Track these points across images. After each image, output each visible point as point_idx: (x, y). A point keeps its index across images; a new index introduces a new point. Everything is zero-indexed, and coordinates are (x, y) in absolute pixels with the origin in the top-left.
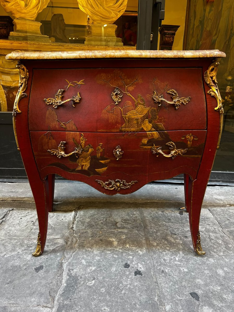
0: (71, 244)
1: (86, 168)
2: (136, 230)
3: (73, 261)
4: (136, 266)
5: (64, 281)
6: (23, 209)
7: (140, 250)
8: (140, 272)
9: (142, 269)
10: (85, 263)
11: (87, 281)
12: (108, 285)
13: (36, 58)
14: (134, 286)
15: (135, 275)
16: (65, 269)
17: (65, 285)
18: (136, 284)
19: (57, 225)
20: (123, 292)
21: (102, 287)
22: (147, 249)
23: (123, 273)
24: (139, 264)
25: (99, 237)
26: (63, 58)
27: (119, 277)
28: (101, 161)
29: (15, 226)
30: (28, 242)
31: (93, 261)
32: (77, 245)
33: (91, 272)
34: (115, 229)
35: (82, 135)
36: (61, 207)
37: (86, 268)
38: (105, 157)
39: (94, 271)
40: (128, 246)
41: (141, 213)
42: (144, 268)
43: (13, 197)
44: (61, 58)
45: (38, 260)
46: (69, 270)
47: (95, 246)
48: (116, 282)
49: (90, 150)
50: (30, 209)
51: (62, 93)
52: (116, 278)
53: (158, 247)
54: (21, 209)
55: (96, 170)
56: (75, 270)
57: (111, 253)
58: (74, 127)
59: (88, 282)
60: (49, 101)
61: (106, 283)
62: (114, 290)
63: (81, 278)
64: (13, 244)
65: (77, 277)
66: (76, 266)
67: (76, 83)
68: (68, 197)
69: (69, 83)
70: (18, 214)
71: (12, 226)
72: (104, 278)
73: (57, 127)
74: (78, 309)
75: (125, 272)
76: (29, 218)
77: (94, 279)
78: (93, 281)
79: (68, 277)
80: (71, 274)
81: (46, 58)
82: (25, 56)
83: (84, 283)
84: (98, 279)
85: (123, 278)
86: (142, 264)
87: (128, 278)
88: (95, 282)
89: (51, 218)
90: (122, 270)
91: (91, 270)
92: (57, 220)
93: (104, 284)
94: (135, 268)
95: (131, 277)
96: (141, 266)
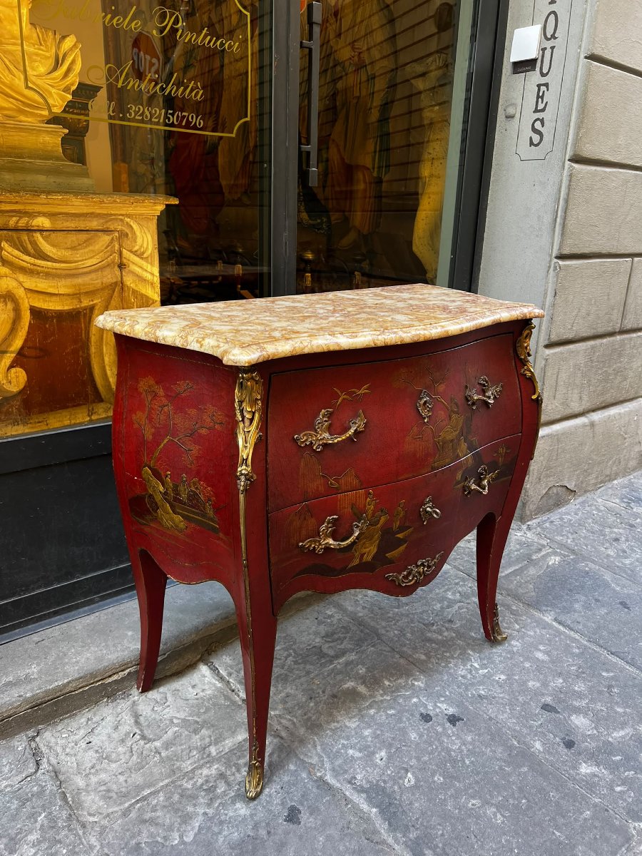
0: (292, 734)
1: (369, 559)
2: (368, 646)
3: (337, 763)
4: (438, 710)
5: (365, 806)
6: (66, 718)
7: (414, 679)
8: (453, 716)
9: (451, 709)
10: (358, 754)
11: (401, 781)
12: (437, 765)
13: (290, 355)
14: (471, 743)
15: (454, 725)
16: (338, 785)
17: (374, 810)
18: (469, 738)
19: (202, 711)
20: (468, 762)
21: (433, 775)
22: (422, 672)
23: (434, 732)
24: (439, 704)
25: (324, 692)
26: (342, 349)
27: (436, 742)
28: (398, 536)
29: (98, 767)
30: (191, 782)
31: (367, 741)
32: (302, 731)
33: (389, 763)
34: (331, 662)
35: (370, 494)
36: (167, 668)
37: (371, 760)
38: (407, 524)
39: (390, 757)
40: (387, 683)
41: (339, 607)
42: (452, 706)
43: (33, 696)
44: (337, 348)
45: (268, 802)
46: (350, 782)
47: (335, 712)
48: (443, 754)
49: (383, 519)
50: (85, 707)
51: (328, 417)
52: (434, 747)
53: (433, 660)
54: (61, 720)
55: (387, 555)
56: (359, 777)
57: (379, 710)
58: (355, 482)
59: (404, 782)
60: (303, 438)
61: (431, 764)
62: (453, 767)
63: (385, 782)
64: (164, 806)
65: (377, 785)
66: (351, 768)
67: (354, 392)
69: (340, 394)
70: (65, 736)
71: (93, 771)
72: (418, 759)
73: (322, 489)
74: (441, 832)
75: (435, 729)
76: (109, 730)
77: (407, 771)
78: (409, 775)
79: (364, 795)
80: (362, 787)
81: (306, 351)
82: (269, 353)
83: (400, 788)
84: (411, 766)
85: (443, 741)
86: (442, 702)
87: (450, 736)
88: (413, 774)
89: (168, 703)
90: (428, 730)
91: (384, 759)
92: (186, 702)
93: (429, 768)
94: (440, 714)
95: (453, 732)
96: (445, 705)
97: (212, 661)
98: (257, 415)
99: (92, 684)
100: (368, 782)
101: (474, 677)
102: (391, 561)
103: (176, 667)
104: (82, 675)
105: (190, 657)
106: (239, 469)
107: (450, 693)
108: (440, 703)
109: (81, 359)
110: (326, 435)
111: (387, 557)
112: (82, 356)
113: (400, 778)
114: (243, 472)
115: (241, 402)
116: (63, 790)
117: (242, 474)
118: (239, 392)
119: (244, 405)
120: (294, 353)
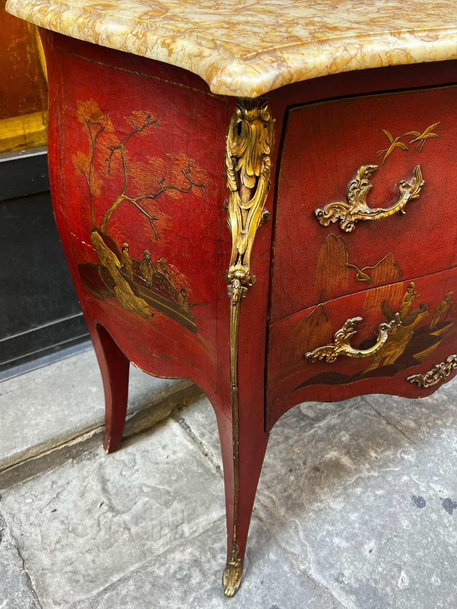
0: (271, 515)
1: (392, 362)
2: (350, 407)
3: (322, 554)
4: (431, 492)
6: (29, 481)
7: (404, 451)
8: (449, 500)
9: (446, 491)
10: (344, 544)
11: (394, 582)
12: (433, 564)
13: (324, 73)
15: (451, 513)
16: (323, 582)
19: (173, 478)
21: (429, 576)
22: (412, 443)
23: (428, 521)
24: (432, 485)
25: (304, 463)
26: (412, 62)
27: (431, 534)
29: (64, 542)
30: (163, 569)
31: (354, 528)
32: (282, 511)
33: (379, 557)
34: (311, 426)
35: (410, 287)
36: (135, 425)
37: (360, 553)
38: (447, 320)
39: (380, 550)
40: (373, 454)
42: (446, 488)
44: (404, 61)
45: (247, 600)
46: (337, 580)
47: (317, 489)
48: (440, 549)
49: (420, 317)
50: (49, 469)
51: (369, 179)
52: (429, 540)
53: (424, 429)
54: (24, 483)
55: (414, 356)
56: (347, 573)
57: (366, 488)
58: (393, 272)
59: (397, 583)
60: (327, 212)
61: (427, 562)
62: (452, 566)
63: (376, 581)
64: (135, 598)
65: (368, 585)
66: (337, 561)
67: (414, 137)
68: (146, 394)
69: (391, 139)
70: (28, 501)
71: (58, 546)
72: (412, 554)
73: (345, 285)
75: (429, 517)
76: (75, 497)
77: (400, 569)
78: (403, 574)
79: (353, 597)
80: (351, 587)
81: (354, 65)
82: (292, 71)
83: (393, 590)
84: (405, 563)
85: (439, 533)
86: (437, 482)
87: (447, 527)
88: (407, 572)
89: (136, 467)
90: (421, 516)
91: (373, 552)
92: (156, 466)
93: (424, 566)
94: (434, 498)
95: (449, 522)
96: (439, 486)
97: (183, 417)
98: (262, 183)
99: (54, 448)
100: (357, 580)
102: (417, 362)
103: (145, 424)
104: (42, 441)
105: (159, 414)
106: (232, 269)
107: (445, 471)
108: (433, 483)
109: (29, 56)
110: (363, 207)
111: (414, 358)
112: (29, 52)
113: (393, 577)
114: (238, 274)
115: (236, 159)
116: (27, 571)
117: (235, 277)
118: (233, 140)
119: (242, 163)
120: (335, 70)
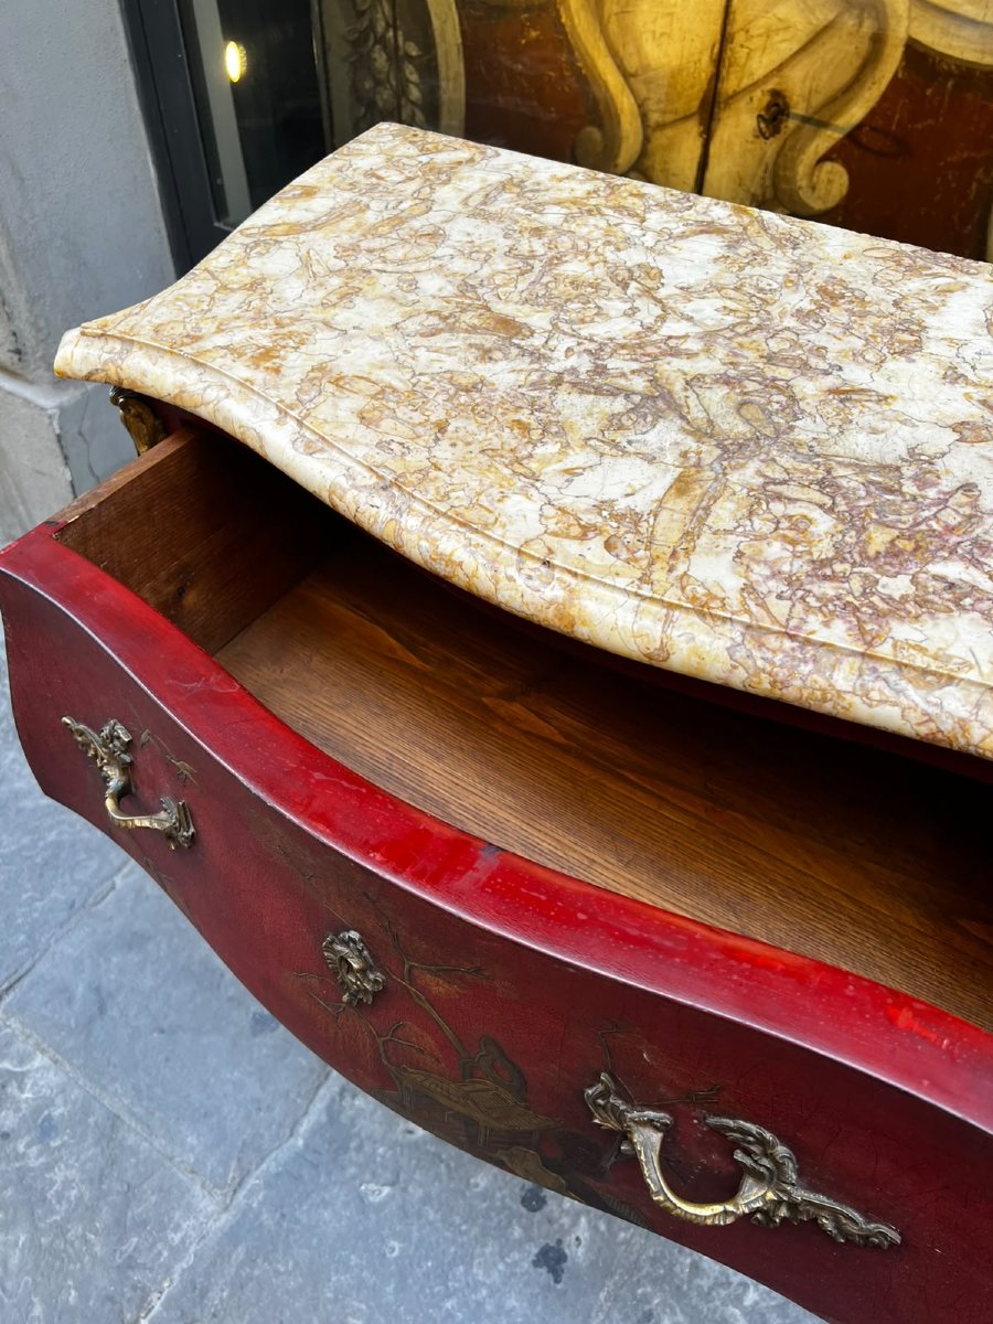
4: (566, 1221)
5: (305, 1126)
8: (562, 1258)
9: (581, 1251)
11: (368, 1176)
12: (421, 1242)
14: (500, 1307)
15: (536, 1264)
17: (301, 1142)
18: (512, 1302)
20: (449, 1305)
21: (398, 1236)
23: (500, 1221)
27: (476, 1230)
42: (589, 1249)
48: (453, 1249)
52: (464, 1228)
59: (368, 1182)
61: (421, 1227)
62: (427, 1275)
63: (359, 1148)
65: (350, 1136)
72: (426, 1200)
74: (282, 1269)
75: (510, 1223)
79: (324, 1118)
80: (340, 1112)
83: (354, 1178)
84: (405, 1190)
85: (485, 1245)
86: (595, 1229)
87: (502, 1258)
88: (391, 1197)
90: (504, 1207)
91: (409, 1136)
93: (412, 1224)
94: (556, 1227)
95: (516, 1264)
96: (587, 1235)
100: (353, 1121)
101: (707, 1296)
107: (627, 1242)
108: (589, 1222)
113: (374, 1174)
